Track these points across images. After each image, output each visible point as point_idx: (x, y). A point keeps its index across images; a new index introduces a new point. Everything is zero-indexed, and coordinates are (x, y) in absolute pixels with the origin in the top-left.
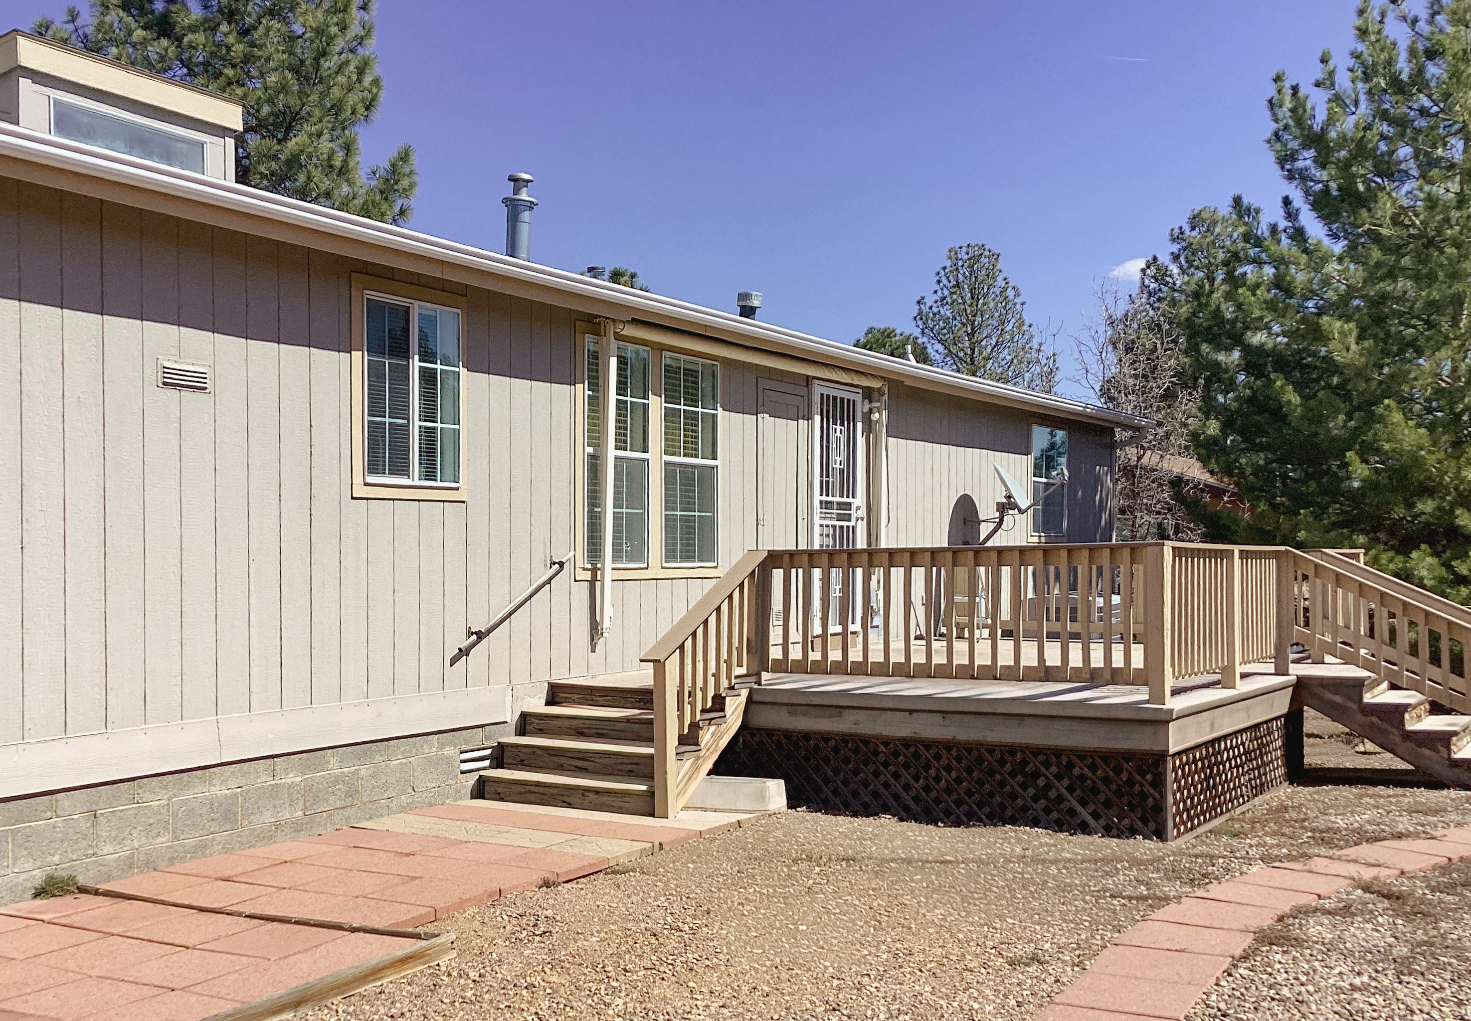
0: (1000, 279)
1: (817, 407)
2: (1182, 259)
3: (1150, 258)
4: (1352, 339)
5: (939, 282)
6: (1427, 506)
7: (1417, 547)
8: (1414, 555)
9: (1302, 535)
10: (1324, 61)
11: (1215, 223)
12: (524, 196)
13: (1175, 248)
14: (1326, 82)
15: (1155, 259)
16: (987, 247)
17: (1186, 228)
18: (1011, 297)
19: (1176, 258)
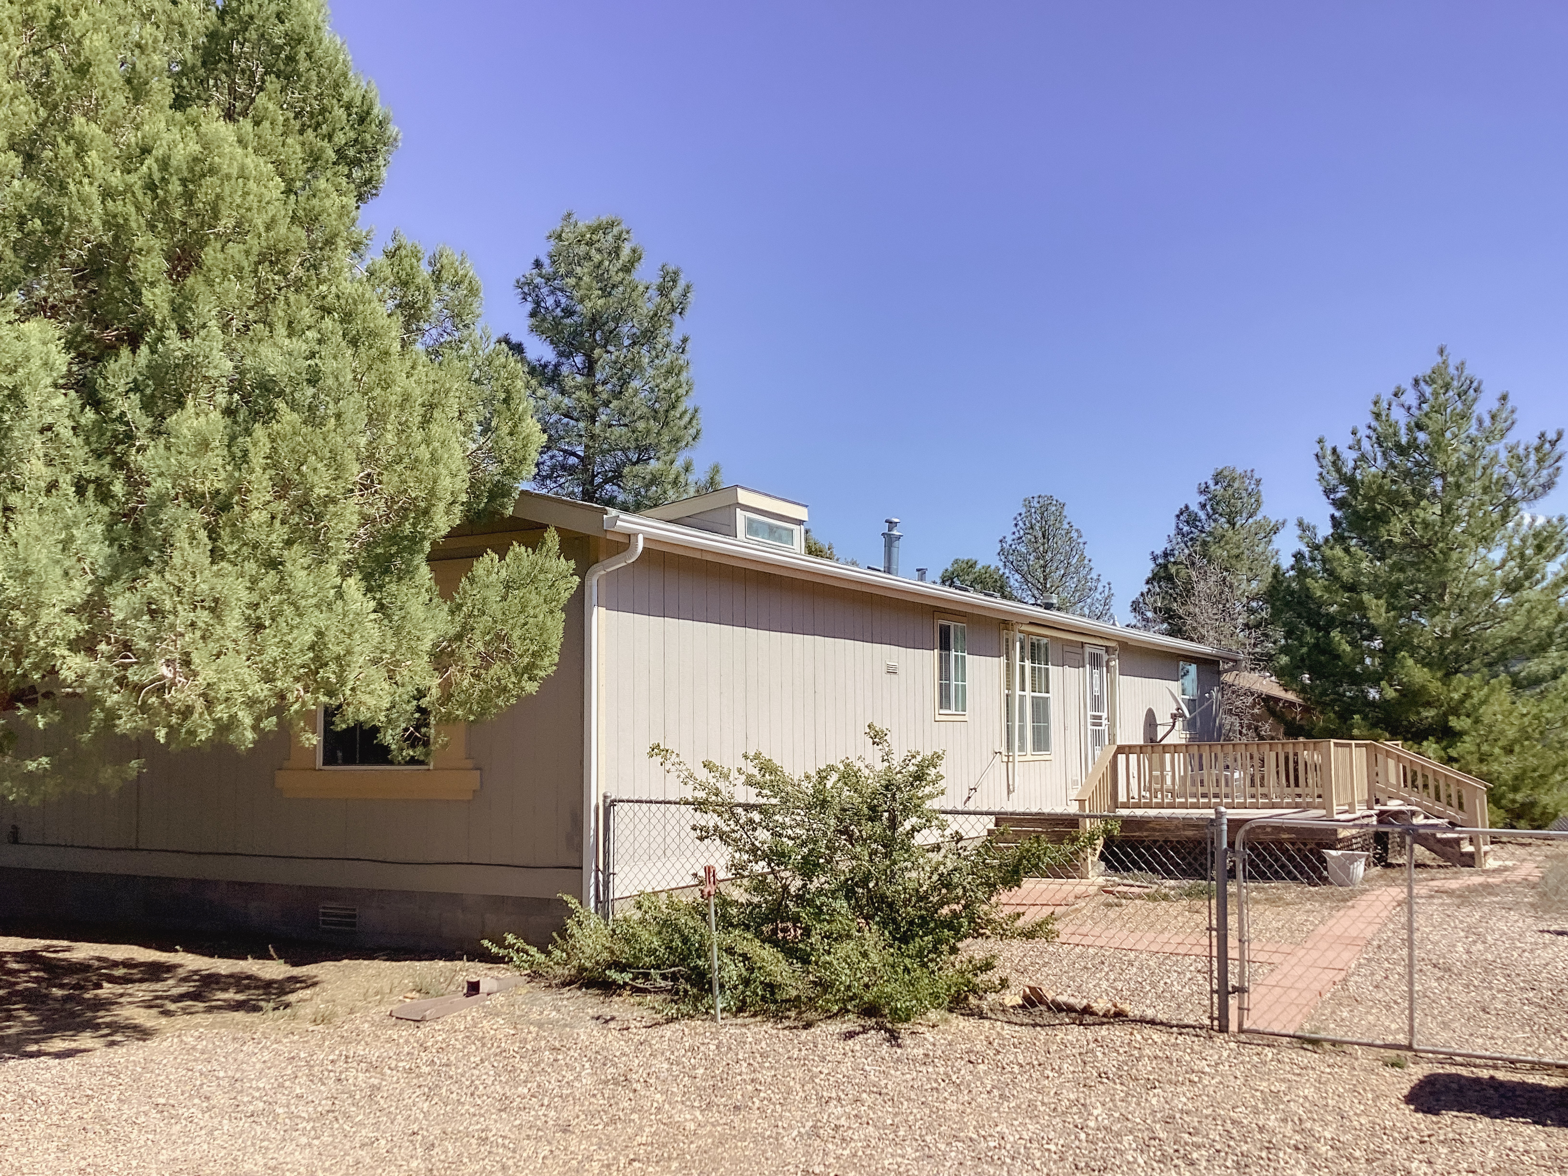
0: (1065, 523)
1: (1087, 660)
2: (1208, 507)
3: (1183, 507)
4: (1383, 610)
5: (1016, 525)
6: (1429, 714)
7: (1427, 739)
8: (1425, 743)
9: (1356, 732)
10: (1354, 433)
11: (1234, 479)
12: (895, 532)
13: (1202, 499)
14: (1357, 446)
15: (1187, 507)
16: (1055, 498)
17: (1211, 483)
18: (1075, 537)
19: (1203, 506)
